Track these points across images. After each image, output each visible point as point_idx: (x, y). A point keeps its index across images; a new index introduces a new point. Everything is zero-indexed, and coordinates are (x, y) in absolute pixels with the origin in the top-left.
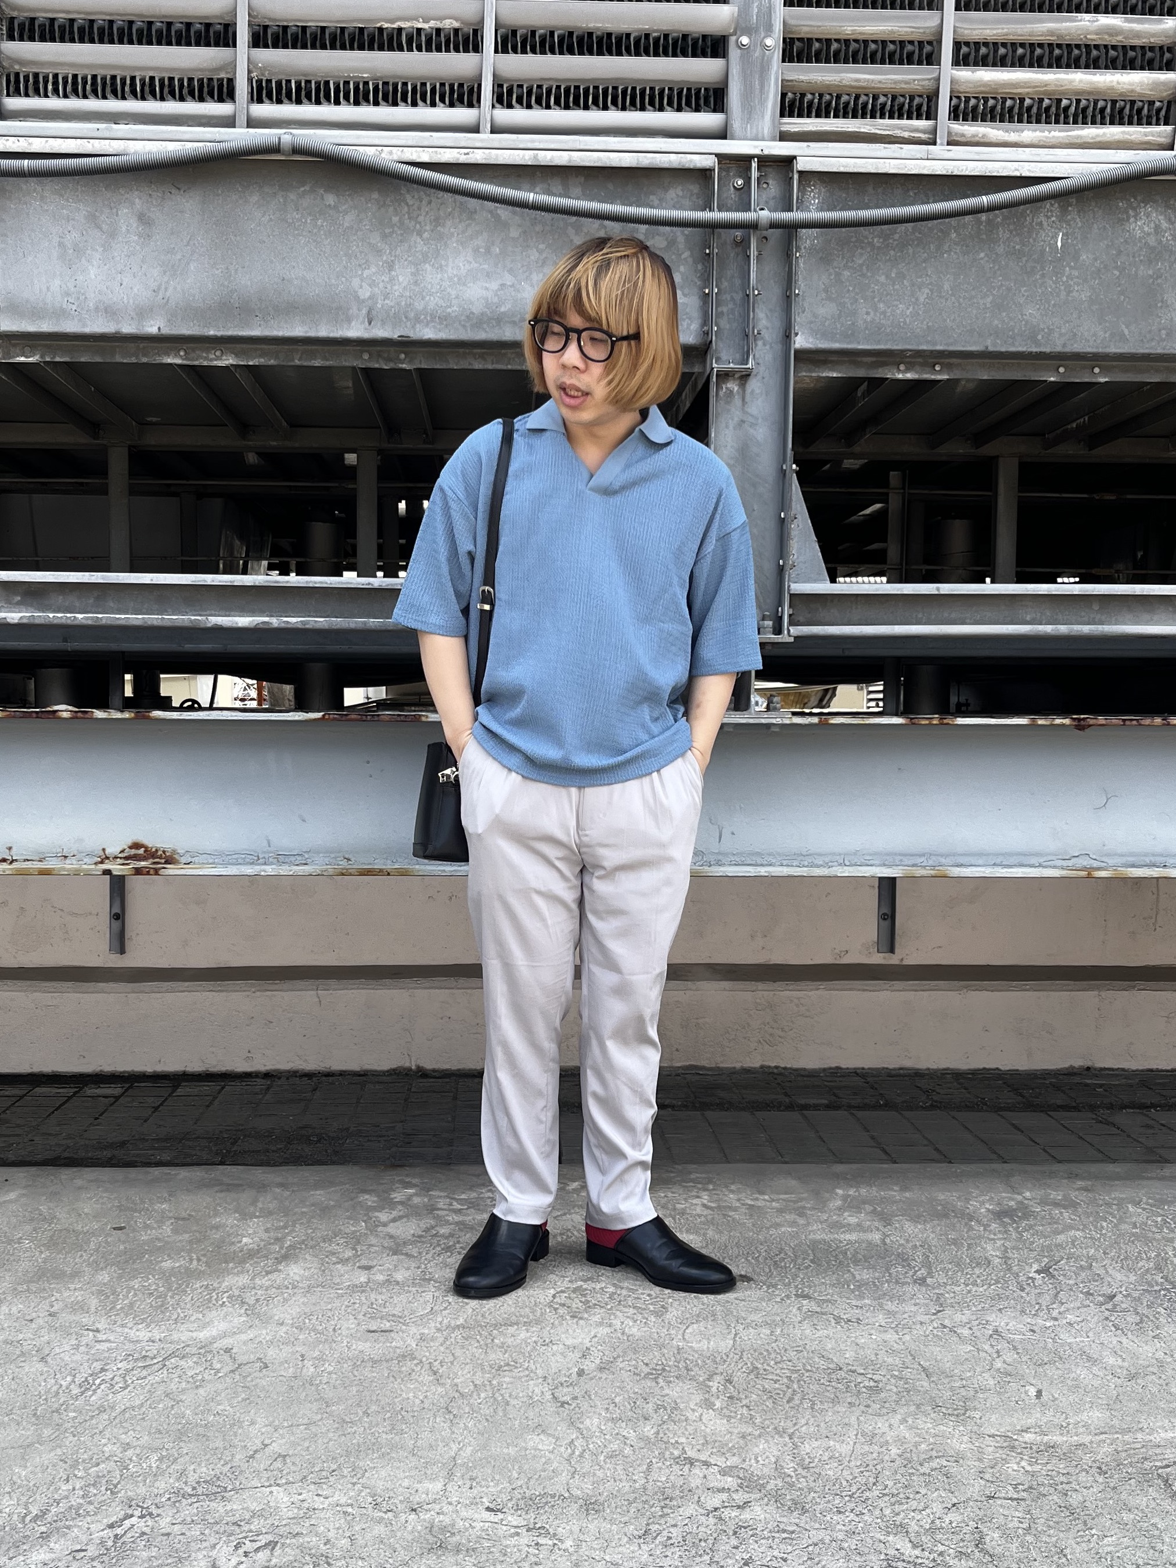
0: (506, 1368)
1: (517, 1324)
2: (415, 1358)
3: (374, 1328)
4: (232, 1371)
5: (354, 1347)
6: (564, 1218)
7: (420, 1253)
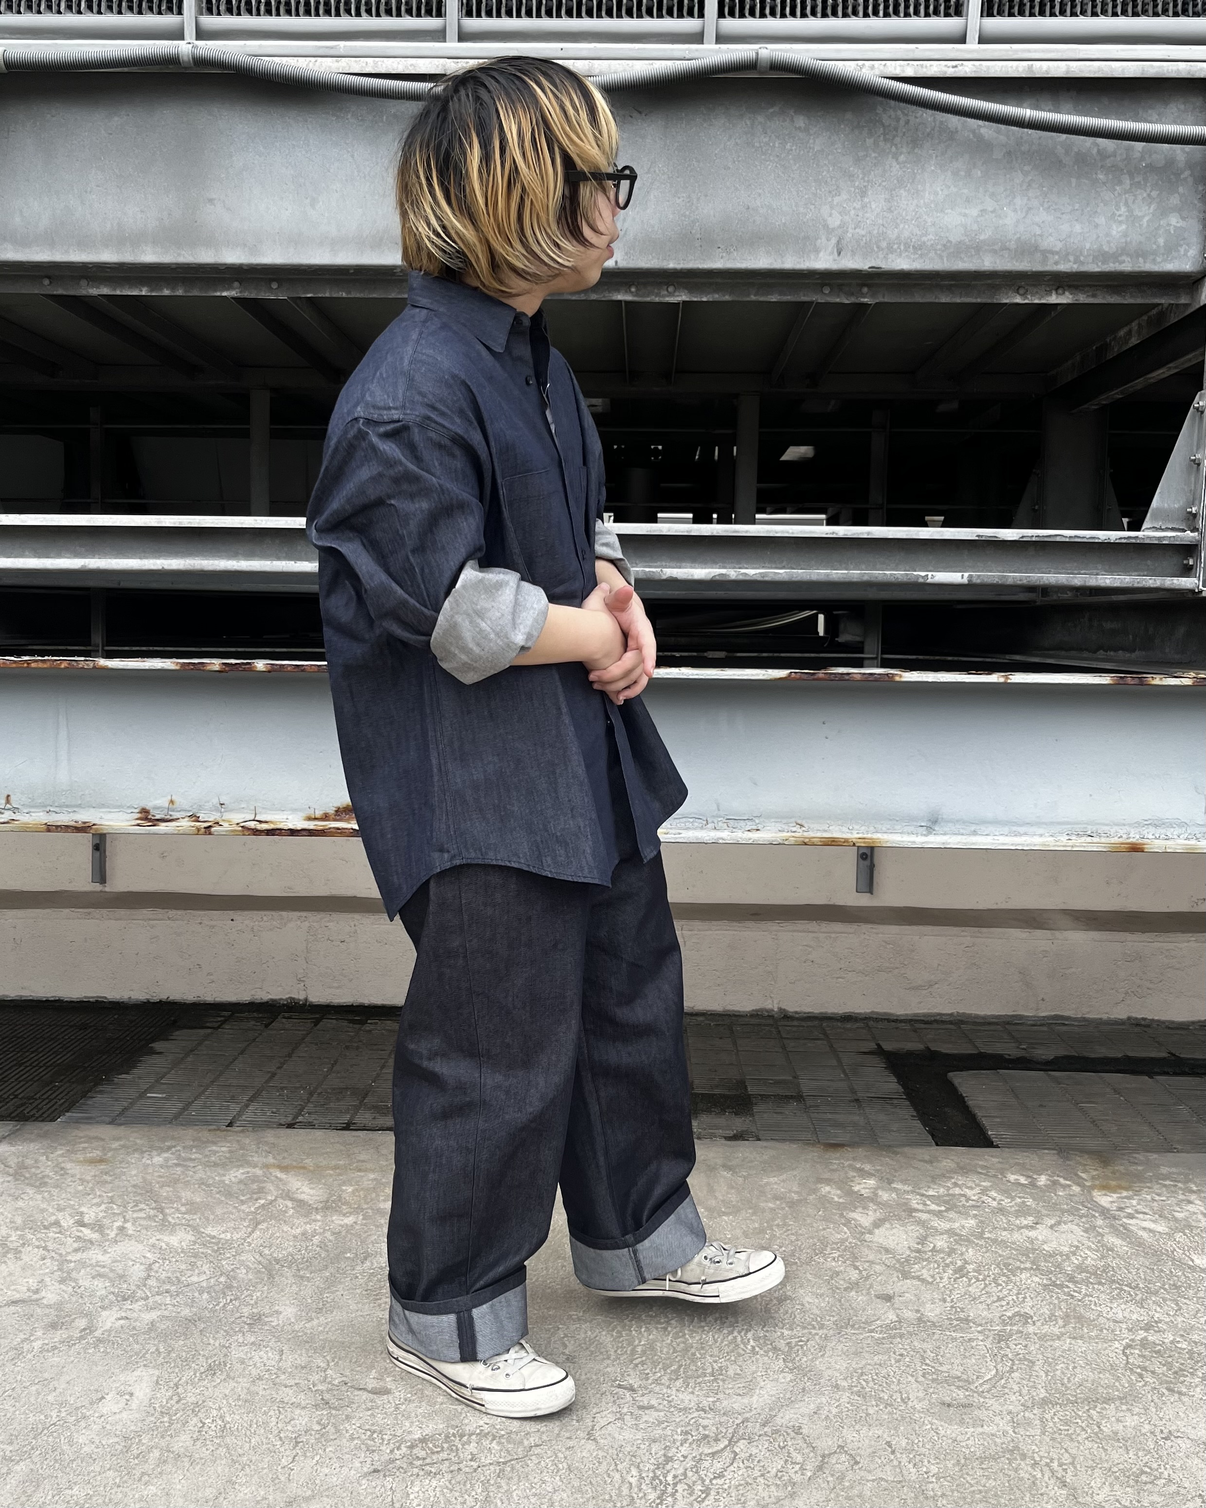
0: (1144, 1478)
1: (1108, 1400)
2: (1024, 1457)
3: (948, 1399)
4: (820, 1468)
5: (942, 1432)
6: (1063, 1227)
7: (933, 1277)
